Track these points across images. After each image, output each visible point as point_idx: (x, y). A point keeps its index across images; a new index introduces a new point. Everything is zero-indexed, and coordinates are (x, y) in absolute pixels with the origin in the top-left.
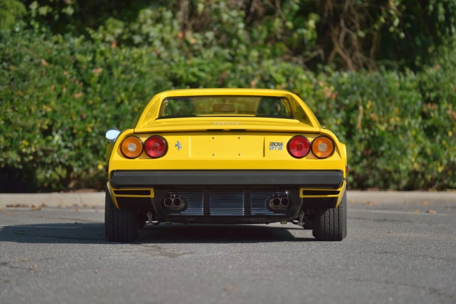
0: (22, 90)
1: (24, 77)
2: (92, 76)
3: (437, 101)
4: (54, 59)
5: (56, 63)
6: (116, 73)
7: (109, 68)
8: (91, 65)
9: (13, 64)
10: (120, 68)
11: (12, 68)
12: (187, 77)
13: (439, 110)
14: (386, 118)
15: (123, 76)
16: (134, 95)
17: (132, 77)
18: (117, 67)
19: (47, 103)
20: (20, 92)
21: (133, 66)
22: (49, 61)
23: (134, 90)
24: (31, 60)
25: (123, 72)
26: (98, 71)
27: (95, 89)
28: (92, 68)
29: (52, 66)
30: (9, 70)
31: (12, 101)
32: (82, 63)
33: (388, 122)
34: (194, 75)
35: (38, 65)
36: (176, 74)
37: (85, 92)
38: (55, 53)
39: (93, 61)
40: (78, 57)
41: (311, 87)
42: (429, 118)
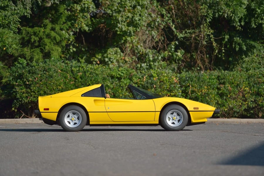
0: (50, 81)
1: (51, 77)
2: (78, 76)
3: (224, 83)
4: (63, 70)
5: (64, 71)
6: (87, 74)
7: (85, 72)
8: (78, 72)
9: (48, 72)
10: (89, 73)
11: (47, 73)
12: (116, 75)
13: (225, 87)
14: (201, 90)
15: (90, 75)
16: (94, 82)
17: (94, 76)
18: (88, 72)
19: (60, 86)
20: (49, 82)
21: (94, 71)
22: (62, 70)
23: (94, 80)
24: (55, 70)
25: (90, 74)
26: (80, 74)
27: (78, 80)
28: (78, 73)
29: (62, 72)
30: (46, 74)
31: (46, 85)
32: (74, 71)
33: (201, 91)
34: (119, 75)
35: (57, 72)
36: (112, 74)
37: (75, 81)
38: (64, 67)
39: (79, 70)
40: (73, 68)
41: (168, 79)
42: (221, 90)
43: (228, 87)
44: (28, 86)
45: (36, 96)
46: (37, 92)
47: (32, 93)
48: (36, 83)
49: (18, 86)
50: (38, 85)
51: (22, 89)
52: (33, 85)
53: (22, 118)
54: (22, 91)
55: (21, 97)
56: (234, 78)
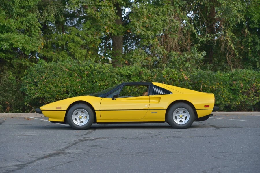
1: (57, 75)
4: (70, 69)
6: (94, 73)
7: (92, 71)
11: (53, 72)
12: (125, 73)
13: (237, 83)
14: (212, 86)
15: (97, 74)
18: (95, 71)
19: (65, 83)
20: (54, 80)
24: (62, 69)
26: (87, 72)
27: (85, 78)
29: (69, 71)
32: (82, 70)
33: (212, 88)
36: (121, 73)
38: (73, 66)
40: (81, 67)
41: (177, 76)
42: (233, 86)
43: (240, 83)
44: (35, 84)
45: (41, 92)
46: (43, 89)
47: (39, 90)
48: (43, 81)
49: (28, 84)
50: (43, 83)
51: (31, 86)
52: (39, 83)
53: (31, 112)
54: (31, 88)
55: (30, 93)
56: (246, 76)
